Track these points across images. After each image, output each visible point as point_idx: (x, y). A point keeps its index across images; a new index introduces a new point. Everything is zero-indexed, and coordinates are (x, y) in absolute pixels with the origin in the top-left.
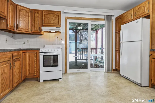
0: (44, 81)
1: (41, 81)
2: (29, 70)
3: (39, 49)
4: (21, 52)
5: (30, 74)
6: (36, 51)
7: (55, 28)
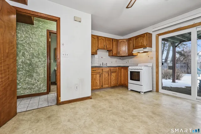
0: (132, 90)
1: (129, 89)
2: (124, 80)
3: (128, 67)
4: (117, 68)
5: (124, 83)
6: (126, 68)
7: (142, 49)
